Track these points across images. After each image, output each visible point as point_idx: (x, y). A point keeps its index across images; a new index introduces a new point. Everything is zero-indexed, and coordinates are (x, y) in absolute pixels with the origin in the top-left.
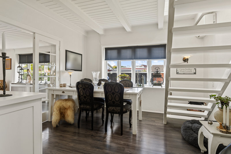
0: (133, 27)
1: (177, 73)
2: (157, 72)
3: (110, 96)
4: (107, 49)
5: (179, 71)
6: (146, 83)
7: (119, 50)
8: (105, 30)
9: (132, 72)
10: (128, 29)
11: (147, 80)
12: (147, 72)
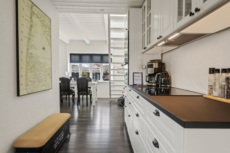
0: (91, 41)
1: (118, 73)
2: (107, 72)
3: (80, 85)
4: (71, 55)
5: (119, 71)
6: (100, 80)
7: (81, 55)
8: (71, 41)
9: (90, 72)
10: (88, 42)
11: (101, 77)
12: (100, 72)
